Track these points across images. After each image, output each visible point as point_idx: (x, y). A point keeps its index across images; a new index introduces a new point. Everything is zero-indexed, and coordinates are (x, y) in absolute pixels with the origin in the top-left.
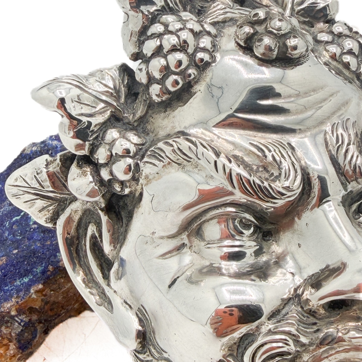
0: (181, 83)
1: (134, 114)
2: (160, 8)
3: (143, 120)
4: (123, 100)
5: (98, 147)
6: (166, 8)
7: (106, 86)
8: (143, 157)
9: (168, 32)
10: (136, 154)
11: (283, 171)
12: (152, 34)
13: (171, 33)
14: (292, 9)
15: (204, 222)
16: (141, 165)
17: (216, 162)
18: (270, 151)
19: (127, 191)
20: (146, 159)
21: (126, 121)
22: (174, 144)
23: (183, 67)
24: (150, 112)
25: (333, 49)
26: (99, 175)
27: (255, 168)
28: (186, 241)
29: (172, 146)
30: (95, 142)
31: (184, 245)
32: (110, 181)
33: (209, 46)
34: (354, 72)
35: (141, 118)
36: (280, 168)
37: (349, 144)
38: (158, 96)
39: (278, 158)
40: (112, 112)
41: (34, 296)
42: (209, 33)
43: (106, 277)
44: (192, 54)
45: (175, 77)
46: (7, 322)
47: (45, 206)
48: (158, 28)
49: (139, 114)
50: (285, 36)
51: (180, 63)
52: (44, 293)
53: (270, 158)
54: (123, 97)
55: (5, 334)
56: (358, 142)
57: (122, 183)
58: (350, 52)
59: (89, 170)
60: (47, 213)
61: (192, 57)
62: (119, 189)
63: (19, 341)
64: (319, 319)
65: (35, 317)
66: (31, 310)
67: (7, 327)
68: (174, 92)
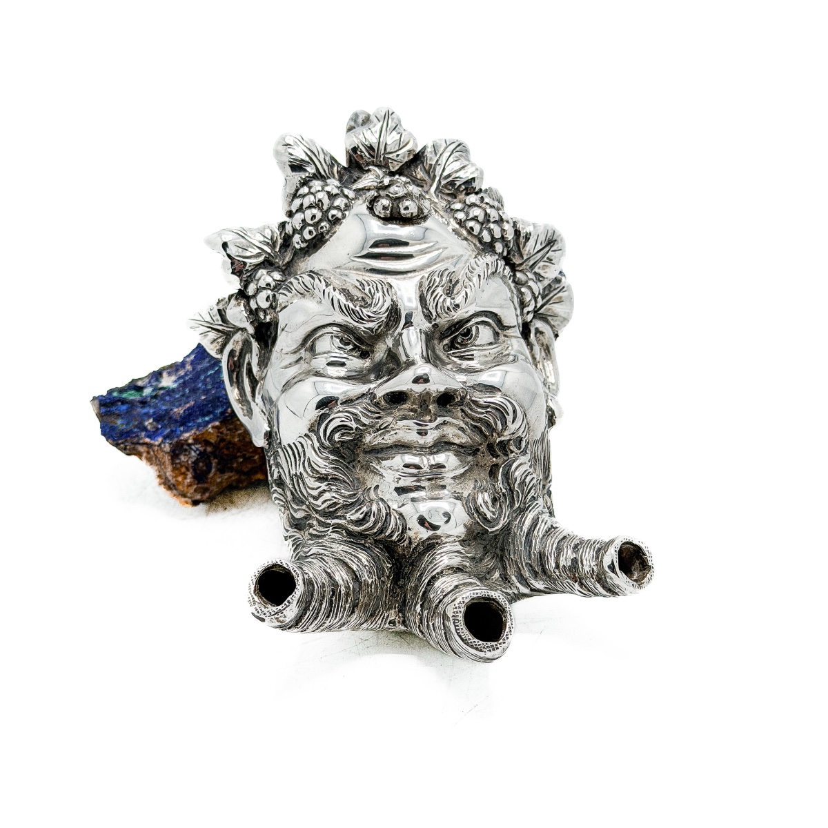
0: (315, 234)
1: (283, 260)
2: (311, 176)
3: (289, 264)
4: (277, 250)
5: (249, 283)
6: (318, 176)
7: (264, 237)
8: (279, 289)
9: (310, 193)
10: (275, 287)
11: (374, 300)
12: (300, 195)
13: (312, 193)
14: (439, 182)
15: (315, 339)
16: (277, 295)
17: (324, 291)
18: (369, 285)
19: (268, 319)
20: (281, 291)
21: (277, 265)
22: (300, 278)
23: (316, 220)
24: (295, 258)
25: (461, 216)
26: (249, 306)
27: (356, 298)
28: (303, 356)
29: (298, 280)
30: (249, 279)
31: (301, 358)
32: (256, 309)
33: (343, 206)
34: (476, 236)
35: (288, 263)
36: (373, 298)
37: (437, 286)
38: (298, 243)
39: (373, 291)
40: (265, 257)
41: (210, 430)
42: (347, 197)
43: (253, 396)
44: (325, 211)
45: (311, 228)
46: (186, 450)
47: (215, 338)
48: (305, 190)
49: (287, 259)
50: (400, 199)
51: (314, 217)
52: (221, 430)
53: (367, 291)
54: (278, 247)
55: (183, 462)
56: (450, 287)
57: (265, 311)
58: (475, 219)
59: (243, 302)
60: (217, 345)
61: (325, 213)
62: (262, 317)
63: (195, 470)
64: (382, 410)
65: (209, 449)
66: (207, 443)
67: (185, 455)
68: (310, 240)
